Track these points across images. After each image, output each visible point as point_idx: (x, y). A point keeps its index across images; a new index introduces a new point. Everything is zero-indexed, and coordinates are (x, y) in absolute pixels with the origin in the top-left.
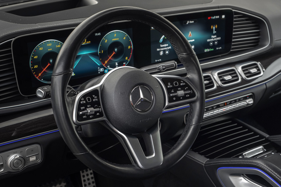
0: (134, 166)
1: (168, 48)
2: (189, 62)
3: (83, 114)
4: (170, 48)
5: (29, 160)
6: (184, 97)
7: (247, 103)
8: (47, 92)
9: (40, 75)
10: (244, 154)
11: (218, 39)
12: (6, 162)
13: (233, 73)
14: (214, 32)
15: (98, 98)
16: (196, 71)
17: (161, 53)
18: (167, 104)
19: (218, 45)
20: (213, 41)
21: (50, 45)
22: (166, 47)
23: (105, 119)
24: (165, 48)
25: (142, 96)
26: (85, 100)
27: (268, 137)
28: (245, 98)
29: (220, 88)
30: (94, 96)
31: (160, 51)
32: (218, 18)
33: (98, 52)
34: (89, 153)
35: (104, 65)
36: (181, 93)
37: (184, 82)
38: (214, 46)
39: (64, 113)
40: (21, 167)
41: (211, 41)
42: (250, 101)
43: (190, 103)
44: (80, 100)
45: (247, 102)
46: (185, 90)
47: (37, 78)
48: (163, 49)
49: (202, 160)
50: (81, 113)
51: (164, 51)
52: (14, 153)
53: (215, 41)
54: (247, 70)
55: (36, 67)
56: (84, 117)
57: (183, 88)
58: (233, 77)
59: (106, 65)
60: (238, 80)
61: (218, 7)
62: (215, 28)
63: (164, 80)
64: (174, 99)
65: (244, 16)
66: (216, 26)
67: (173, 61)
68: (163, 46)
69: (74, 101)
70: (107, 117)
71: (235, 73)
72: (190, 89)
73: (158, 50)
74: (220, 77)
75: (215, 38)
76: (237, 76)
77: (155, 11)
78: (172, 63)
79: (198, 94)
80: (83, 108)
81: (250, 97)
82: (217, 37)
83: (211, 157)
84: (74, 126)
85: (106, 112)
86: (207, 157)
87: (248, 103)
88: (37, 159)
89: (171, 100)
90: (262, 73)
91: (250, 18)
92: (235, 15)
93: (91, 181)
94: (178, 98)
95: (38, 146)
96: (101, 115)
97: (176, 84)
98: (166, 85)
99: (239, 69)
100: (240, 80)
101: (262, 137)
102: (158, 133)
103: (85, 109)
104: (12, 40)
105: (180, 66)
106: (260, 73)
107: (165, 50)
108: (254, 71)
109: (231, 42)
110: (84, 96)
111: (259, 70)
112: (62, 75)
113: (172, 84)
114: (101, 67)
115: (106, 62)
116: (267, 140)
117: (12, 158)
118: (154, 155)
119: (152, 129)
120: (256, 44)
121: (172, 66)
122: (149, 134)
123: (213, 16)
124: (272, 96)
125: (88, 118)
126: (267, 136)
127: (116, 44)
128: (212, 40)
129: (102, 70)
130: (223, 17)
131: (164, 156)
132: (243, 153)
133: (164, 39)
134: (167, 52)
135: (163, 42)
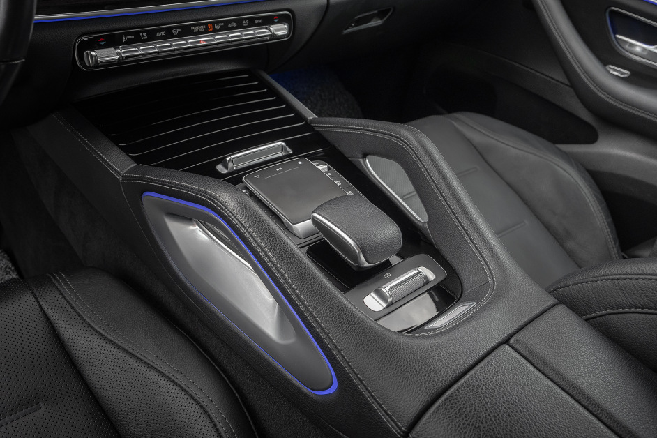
10: (228, 159)
27: (311, 120)
28: (268, 21)
42: (281, 30)
45: (270, 31)
49: (121, 165)
81: (282, 19)
86: (136, 160)
101: (299, 118)
116: (309, 127)
124: (351, 29)
126: (311, 116)
132: (227, 157)
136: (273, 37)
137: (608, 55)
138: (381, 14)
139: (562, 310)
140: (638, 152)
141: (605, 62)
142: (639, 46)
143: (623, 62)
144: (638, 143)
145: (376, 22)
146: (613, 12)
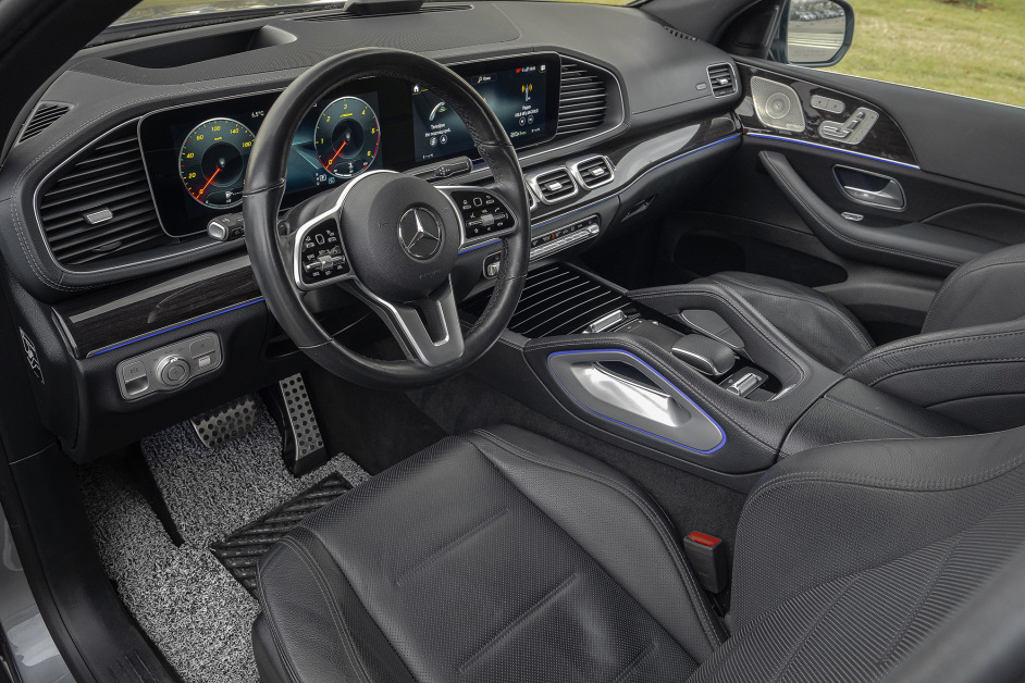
0: (412, 362)
1: (445, 131)
2: (501, 158)
3: (313, 270)
4: (449, 130)
5: (197, 364)
6: (494, 228)
7: (588, 233)
8: (230, 228)
9: (201, 192)
10: (591, 326)
11: (535, 111)
12: (152, 372)
13: (563, 176)
14: (528, 98)
15: (337, 235)
16: (512, 177)
17: (433, 142)
18: (462, 242)
19: (534, 125)
20: (525, 116)
21: (218, 128)
22: (442, 129)
23: (354, 276)
24: (439, 132)
25: (420, 228)
26: (313, 240)
27: (626, 294)
28: (585, 224)
29: (542, 207)
30: (328, 232)
31: (431, 137)
32: (533, 72)
33: (313, 143)
34: (330, 345)
35: (326, 168)
36: (487, 219)
37: (492, 198)
38: (527, 127)
39: (276, 269)
40: (182, 380)
41: (522, 116)
42: (594, 229)
43: (504, 238)
44: (304, 241)
45: (588, 231)
46: (494, 214)
47: (196, 199)
48: (435, 133)
49: (518, 341)
50: (308, 267)
51: (438, 137)
52: (167, 353)
53: (528, 115)
54: (586, 170)
55: (192, 175)
56: (315, 274)
57: (491, 209)
58: (563, 185)
59: (331, 168)
60: (572, 190)
61: (533, 49)
62: (529, 91)
63: (456, 195)
64: (476, 231)
65: (580, 66)
66: (531, 87)
67: (465, 158)
68: (436, 127)
69: (292, 242)
70: (357, 272)
71: (567, 177)
72: (503, 210)
73: (427, 135)
74: (541, 186)
75: (529, 110)
76: (570, 183)
77: (431, 56)
78: (463, 160)
79: (517, 221)
80: (312, 256)
81: (594, 221)
82: (532, 108)
83: (533, 335)
84: (297, 294)
85: (352, 263)
86: (527, 336)
87: (591, 233)
88: (212, 362)
89: (470, 233)
90: (613, 177)
91: (589, 71)
92: (563, 64)
93: (300, 393)
94: (483, 230)
95: (213, 337)
96: (345, 270)
97: (478, 202)
98: (460, 206)
99: (573, 169)
100: (576, 191)
101: (615, 293)
102: (451, 298)
103: (316, 259)
104: (137, 122)
105: (478, 164)
106: (608, 177)
107: (440, 135)
108: (598, 171)
109: (556, 117)
110: (311, 233)
111: (607, 170)
112: (266, 193)
113: (470, 203)
114: (322, 171)
115: (330, 162)
116: (625, 299)
117: (163, 362)
118: (447, 339)
119: (438, 291)
120: (600, 121)
121: (464, 166)
122: (435, 300)
123: (525, 68)
124: (627, 217)
125: (323, 276)
126: (625, 291)
127: (349, 124)
128: (524, 114)
129: (323, 178)
130: (543, 68)
131: (465, 339)
132: (589, 324)
133: (437, 112)
134: (444, 140)
135: (436, 121)
136: (591, 235)
137: (841, 204)
138: (648, 200)
139: (849, 381)
140: (885, 282)
141: (839, 210)
142: (866, 193)
143: (854, 207)
144: (884, 275)
145: (644, 207)
146: (837, 169)
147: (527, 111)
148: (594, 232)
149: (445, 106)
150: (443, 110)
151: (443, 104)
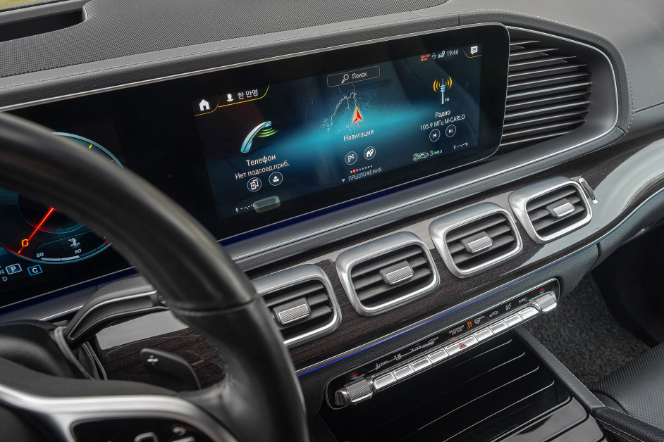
1: (278, 166)
4: (285, 164)
7: (536, 312)
11: (457, 119)
13: (500, 224)
14: (444, 100)
17: (254, 185)
19: (458, 139)
20: (439, 127)
22: (271, 163)
24: (264, 169)
29: (449, 282)
31: (248, 178)
32: (454, 57)
35: (18, 253)
38: (444, 143)
41: (433, 128)
48: (257, 172)
51: (264, 176)
53: (446, 125)
58: (495, 239)
59: (30, 252)
62: (447, 88)
65: (545, 43)
66: (450, 82)
68: (259, 161)
71: (507, 223)
73: (241, 176)
74: (452, 245)
75: (447, 117)
76: (510, 233)
82: (453, 115)
87: (541, 311)
90: (590, 213)
91: (560, 48)
92: (513, 40)
99: (519, 205)
100: (518, 248)
106: (583, 215)
107: (268, 173)
108: (564, 209)
111: (580, 204)
115: (25, 243)
120: (577, 123)
123: (439, 52)
128: (437, 124)
130: (474, 50)
133: (256, 139)
134: (276, 180)
135: (255, 152)
147: (443, 119)
148: (547, 310)
149: (272, 127)
150: (269, 133)
151: (268, 124)
